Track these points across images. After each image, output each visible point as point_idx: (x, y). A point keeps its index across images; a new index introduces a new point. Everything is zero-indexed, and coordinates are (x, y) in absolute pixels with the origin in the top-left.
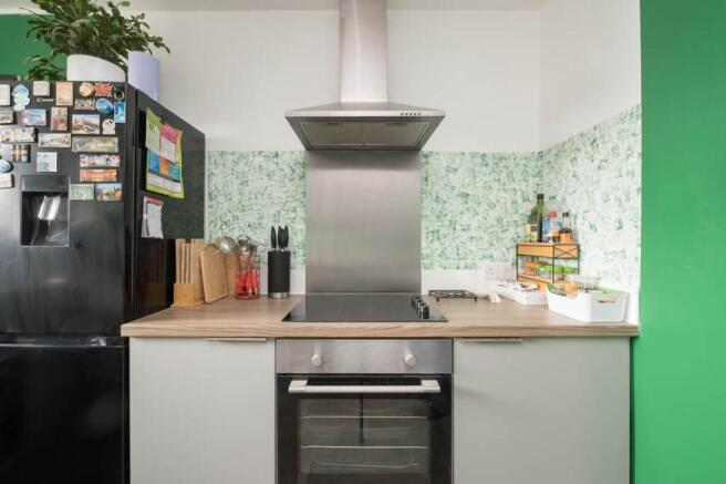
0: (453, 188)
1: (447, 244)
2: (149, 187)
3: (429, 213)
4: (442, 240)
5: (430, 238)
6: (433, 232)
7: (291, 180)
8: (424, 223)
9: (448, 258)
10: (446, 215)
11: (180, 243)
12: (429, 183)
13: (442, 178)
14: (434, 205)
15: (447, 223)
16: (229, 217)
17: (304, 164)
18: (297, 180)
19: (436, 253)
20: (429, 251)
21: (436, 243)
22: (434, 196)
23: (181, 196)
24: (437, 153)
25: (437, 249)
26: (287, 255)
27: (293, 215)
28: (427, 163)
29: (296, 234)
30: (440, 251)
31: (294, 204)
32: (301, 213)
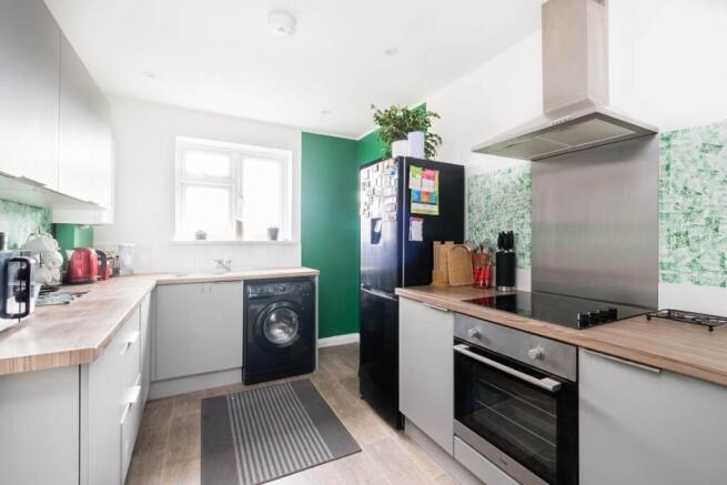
0: (714, 173)
1: (702, 250)
2: (413, 211)
3: (671, 210)
4: (694, 245)
5: (674, 242)
6: (678, 235)
7: (520, 191)
8: (664, 225)
9: (703, 270)
10: (700, 212)
11: (436, 244)
12: (672, 173)
13: (694, 161)
14: (680, 199)
15: (703, 222)
16: (479, 225)
17: (531, 174)
18: (525, 190)
19: (684, 262)
20: (672, 259)
21: (684, 250)
22: (681, 188)
23: (437, 213)
24: (685, 131)
25: (683, 257)
26: (513, 255)
27: (522, 221)
28: (669, 146)
29: (524, 237)
30: (689, 260)
31: (524, 211)
32: (528, 219)
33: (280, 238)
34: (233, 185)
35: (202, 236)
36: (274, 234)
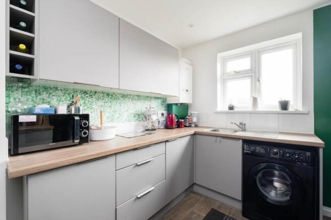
33: (291, 109)
34: (254, 74)
35: (231, 108)
36: (284, 106)
